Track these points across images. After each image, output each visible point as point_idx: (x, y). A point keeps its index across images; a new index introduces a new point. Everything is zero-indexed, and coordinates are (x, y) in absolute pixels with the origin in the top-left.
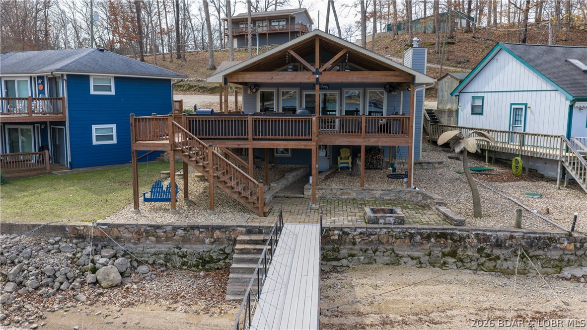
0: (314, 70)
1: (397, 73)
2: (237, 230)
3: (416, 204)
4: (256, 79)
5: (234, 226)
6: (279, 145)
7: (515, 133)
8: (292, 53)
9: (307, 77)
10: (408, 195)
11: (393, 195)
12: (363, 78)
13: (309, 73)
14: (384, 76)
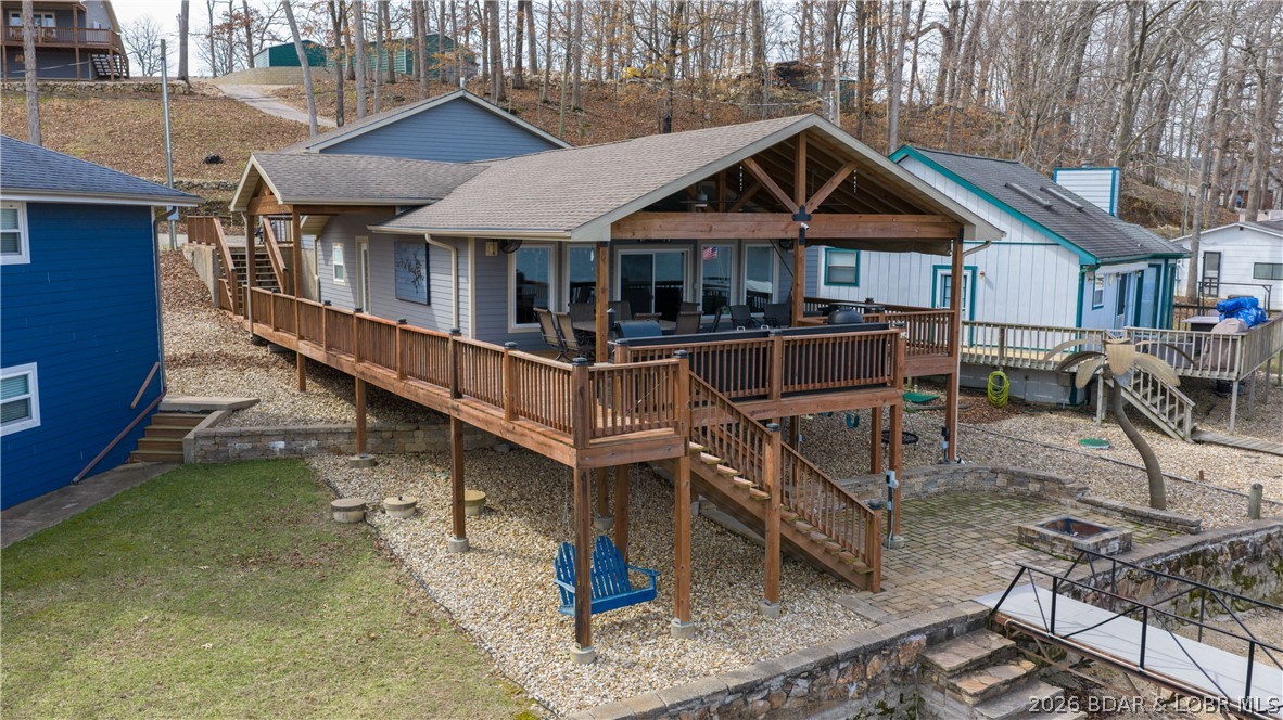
0: (797, 212)
1: (938, 219)
2: (911, 643)
3: (995, 493)
4: (676, 230)
5: (902, 636)
6: (835, 403)
7: (975, 324)
8: (754, 167)
9: (782, 226)
10: (970, 478)
11: (943, 481)
12: (883, 229)
13: (787, 218)
14: (917, 224)
